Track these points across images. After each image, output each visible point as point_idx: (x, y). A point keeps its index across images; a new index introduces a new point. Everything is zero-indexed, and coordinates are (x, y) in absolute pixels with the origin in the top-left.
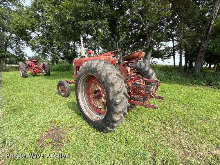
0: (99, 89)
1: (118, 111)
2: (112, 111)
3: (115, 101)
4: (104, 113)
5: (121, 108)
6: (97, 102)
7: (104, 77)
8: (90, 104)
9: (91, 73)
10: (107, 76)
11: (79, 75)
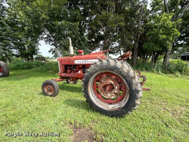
0: (111, 83)
1: (139, 97)
2: (135, 98)
3: (138, 89)
4: (116, 102)
5: (141, 94)
6: (108, 94)
7: (126, 73)
8: (98, 98)
9: (109, 70)
10: (128, 72)
11: (91, 73)
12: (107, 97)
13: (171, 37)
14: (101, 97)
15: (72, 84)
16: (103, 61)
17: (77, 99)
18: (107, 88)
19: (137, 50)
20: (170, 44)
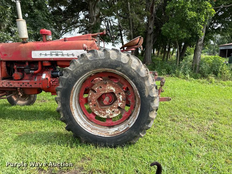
0: (112, 90)
1: (155, 107)
2: (148, 110)
3: (152, 95)
4: (120, 122)
5: (156, 103)
6: (106, 111)
7: (135, 71)
8: (89, 120)
9: (108, 68)
10: (139, 69)
11: (77, 74)
12: (105, 117)
13: (204, 16)
14: (94, 117)
15: (23, 105)
16: (97, 52)
17: (43, 130)
18: (105, 100)
19: (152, 35)
20: (203, 27)
